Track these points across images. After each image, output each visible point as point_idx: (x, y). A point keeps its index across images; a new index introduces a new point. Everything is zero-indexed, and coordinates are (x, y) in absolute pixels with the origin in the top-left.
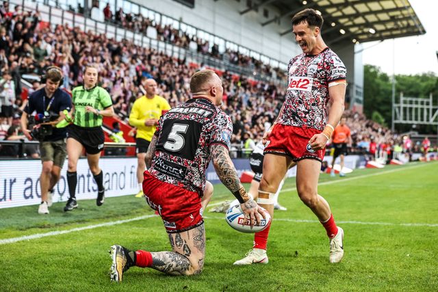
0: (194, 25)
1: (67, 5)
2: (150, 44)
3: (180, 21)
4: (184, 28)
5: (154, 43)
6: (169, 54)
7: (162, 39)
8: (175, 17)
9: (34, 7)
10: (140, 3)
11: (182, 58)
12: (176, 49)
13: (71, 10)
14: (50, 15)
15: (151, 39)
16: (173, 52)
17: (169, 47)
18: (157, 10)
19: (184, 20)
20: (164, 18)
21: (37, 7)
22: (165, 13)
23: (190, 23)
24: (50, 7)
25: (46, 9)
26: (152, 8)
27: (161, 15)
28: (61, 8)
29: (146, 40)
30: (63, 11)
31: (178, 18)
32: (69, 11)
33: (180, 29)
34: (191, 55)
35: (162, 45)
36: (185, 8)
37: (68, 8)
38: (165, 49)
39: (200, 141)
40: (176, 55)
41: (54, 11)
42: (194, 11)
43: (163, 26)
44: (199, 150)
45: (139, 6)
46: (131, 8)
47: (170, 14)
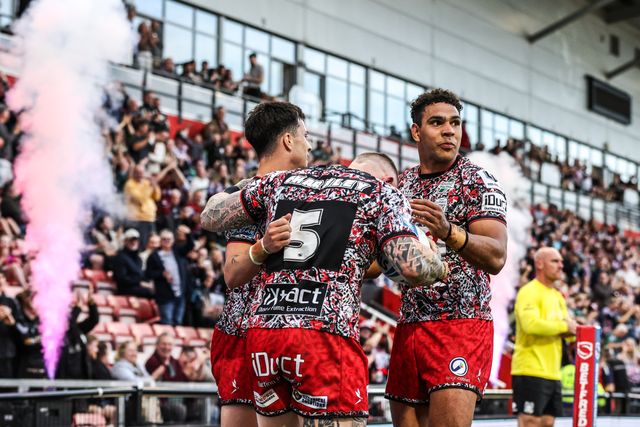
0: (632, 156)
1: (385, 127)
2: (548, 197)
3: (605, 150)
4: (613, 163)
5: (556, 194)
6: (585, 214)
7: (571, 186)
8: (594, 142)
9: (324, 132)
10: (526, 118)
11: (611, 221)
12: (598, 204)
13: (394, 136)
14: (355, 146)
15: (549, 187)
16: (592, 210)
17: (585, 201)
18: (558, 130)
19: (612, 148)
20: (573, 146)
21: (329, 132)
22: (575, 136)
23: (623, 154)
24: (355, 132)
25: (347, 136)
26: (549, 127)
27: (567, 139)
28: (374, 133)
29: (540, 189)
30: (379, 139)
31: (600, 145)
32: (389, 139)
33: (604, 166)
34: (628, 215)
35: (571, 197)
36: (612, 124)
37: (389, 132)
38: (578, 205)
39: (352, 235)
40: (599, 218)
41: (362, 139)
42: (630, 129)
43: (571, 162)
44: (349, 252)
45: (525, 123)
46: (509, 127)
47: (583, 139)
